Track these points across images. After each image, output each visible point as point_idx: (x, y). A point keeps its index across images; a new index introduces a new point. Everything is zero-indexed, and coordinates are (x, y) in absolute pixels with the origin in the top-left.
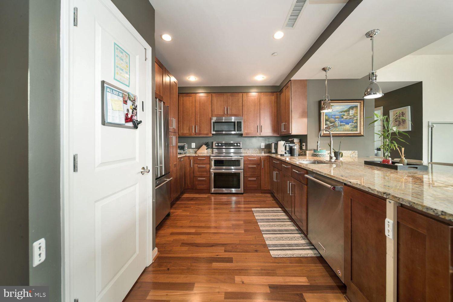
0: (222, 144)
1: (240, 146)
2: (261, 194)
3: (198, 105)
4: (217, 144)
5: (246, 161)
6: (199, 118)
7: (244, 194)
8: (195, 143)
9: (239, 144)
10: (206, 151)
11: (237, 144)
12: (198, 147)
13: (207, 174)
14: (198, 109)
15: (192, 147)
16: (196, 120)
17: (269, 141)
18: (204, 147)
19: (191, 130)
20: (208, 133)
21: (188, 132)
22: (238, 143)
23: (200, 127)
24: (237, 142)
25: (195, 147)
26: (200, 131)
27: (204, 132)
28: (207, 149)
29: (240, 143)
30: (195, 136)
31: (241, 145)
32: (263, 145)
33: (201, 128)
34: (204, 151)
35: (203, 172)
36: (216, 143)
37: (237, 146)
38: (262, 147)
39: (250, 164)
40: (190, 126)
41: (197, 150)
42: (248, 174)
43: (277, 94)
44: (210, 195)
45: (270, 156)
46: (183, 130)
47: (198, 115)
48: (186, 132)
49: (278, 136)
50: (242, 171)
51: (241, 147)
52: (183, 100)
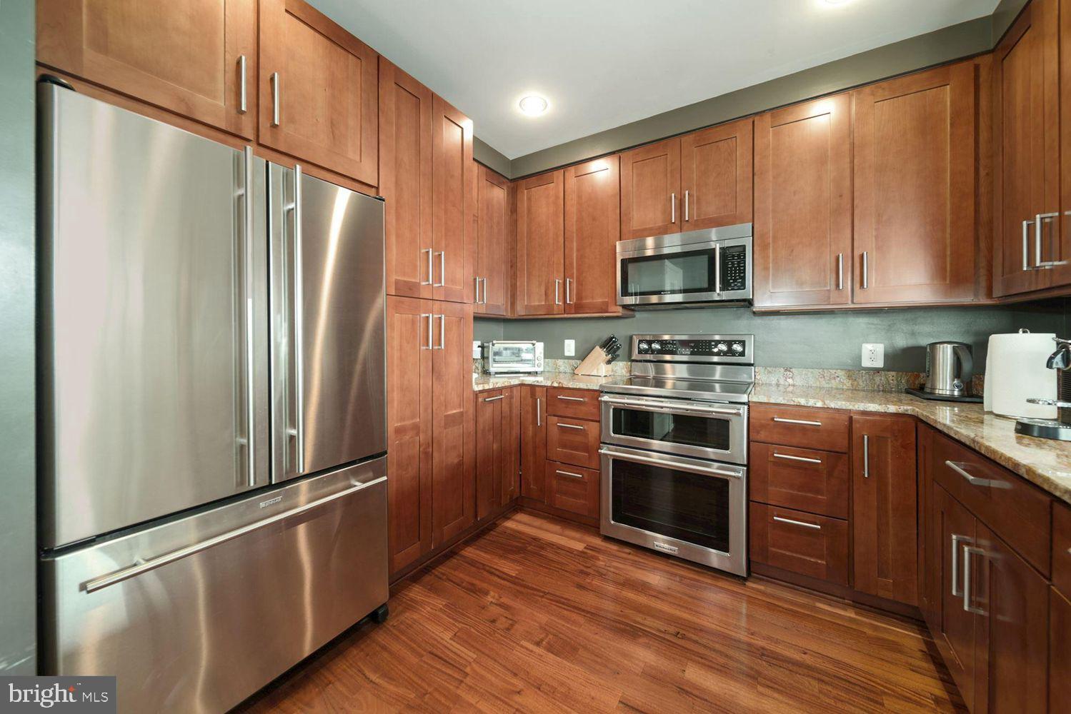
0: (662, 343)
1: (742, 354)
2: (851, 614)
3: (572, 209)
4: (645, 346)
5: (763, 426)
6: (578, 250)
7: (749, 584)
8: (574, 341)
9: (738, 348)
10: (603, 369)
11: (729, 343)
12: (582, 355)
13: (590, 457)
14: (575, 220)
15: (567, 354)
16: (566, 260)
17: (913, 334)
18: (600, 354)
19: (551, 297)
20: (606, 304)
21: (543, 303)
22: (735, 342)
23: (580, 283)
24: (728, 338)
25: (574, 355)
26: (579, 297)
27: (592, 298)
28: (609, 362)
29: (743, 343)
30: (566, 316)
31: (750, 351)
32: (873, 353)
33: (582, 285)
34: (598, 370)
35: (576, 449)
36: (640, 342)
37: (731, 352)
38: (866, 363)
39: (782, 446)
40: (548, 282)
41: (578, 362)
42: (771, 489)
43: (977, 68)
44: (597, 542)
45: (917, 420)
46: (529, 296)
47: (572, 242)
48: (537, 303)
49: (984, 301)
50: (741, 473)
51: (750, 356)
52: (529, 199)
